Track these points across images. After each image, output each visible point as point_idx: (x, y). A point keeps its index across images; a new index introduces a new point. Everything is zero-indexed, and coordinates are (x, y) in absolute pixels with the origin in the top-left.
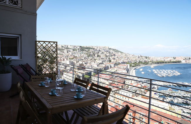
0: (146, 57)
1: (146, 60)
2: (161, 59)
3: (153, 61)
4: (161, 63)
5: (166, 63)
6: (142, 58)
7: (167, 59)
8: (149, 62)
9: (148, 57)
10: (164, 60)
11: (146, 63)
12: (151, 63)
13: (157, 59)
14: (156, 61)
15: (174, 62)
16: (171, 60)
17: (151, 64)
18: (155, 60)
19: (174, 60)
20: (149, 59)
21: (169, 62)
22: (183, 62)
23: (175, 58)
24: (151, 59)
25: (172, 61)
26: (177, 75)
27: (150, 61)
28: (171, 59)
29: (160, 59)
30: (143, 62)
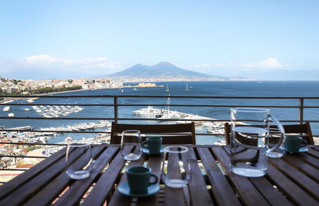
0: (15, 81)
1: (16, 87)
2: (46, 84)
3: (30, 88)
4: (47, 92)
5: (56, 90)
6: (7, 83)
7: (57, 84)
8: (22, 91)
9: (19, 81)
10: (53, 86)
11: (15, 94)
12: (27, 92)
13: (39, 85)
14: (36, 89)
15: (70, 89)
16: (64, 86)
18: (34, 87)
19: (71, 86)
20: (22, 85)
21: (61, 90)
22: (85, 87)
23: (72, 81)
24: (26, 84)
25: (66, 87)
26: (77, 111)
27: (24, 88)
28: (65, 83)
29: (44, 84)
30: (9, 92)
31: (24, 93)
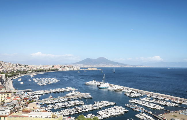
0: (25, 65)
1: (26, 69)
2: (41, 67)
3: (32, 69)
4: (41, 72)
5: (45, 71)
6: (21, 66)
7: (46, 68)
8: (28, 71)
9: (27, 66)
10: (44, 68)
11: (25, 72)
12: (31, 71)
13: (37, 68)
14: (35, 70)
15: (52, 70)
16: (50, 68)
17: (31, 73)
18: (35, 69)
19: (53, 68)
20: (29, 68)
21: (48, 71)
22: (60, 70)
23: (54, 66)
24: (31, 67)
25: (51, 69)
26: (56, 82)
27: (29, 69)
28: (50, 67)
29: (39, 67)
30: (22, 71)
31: (29, 72)
